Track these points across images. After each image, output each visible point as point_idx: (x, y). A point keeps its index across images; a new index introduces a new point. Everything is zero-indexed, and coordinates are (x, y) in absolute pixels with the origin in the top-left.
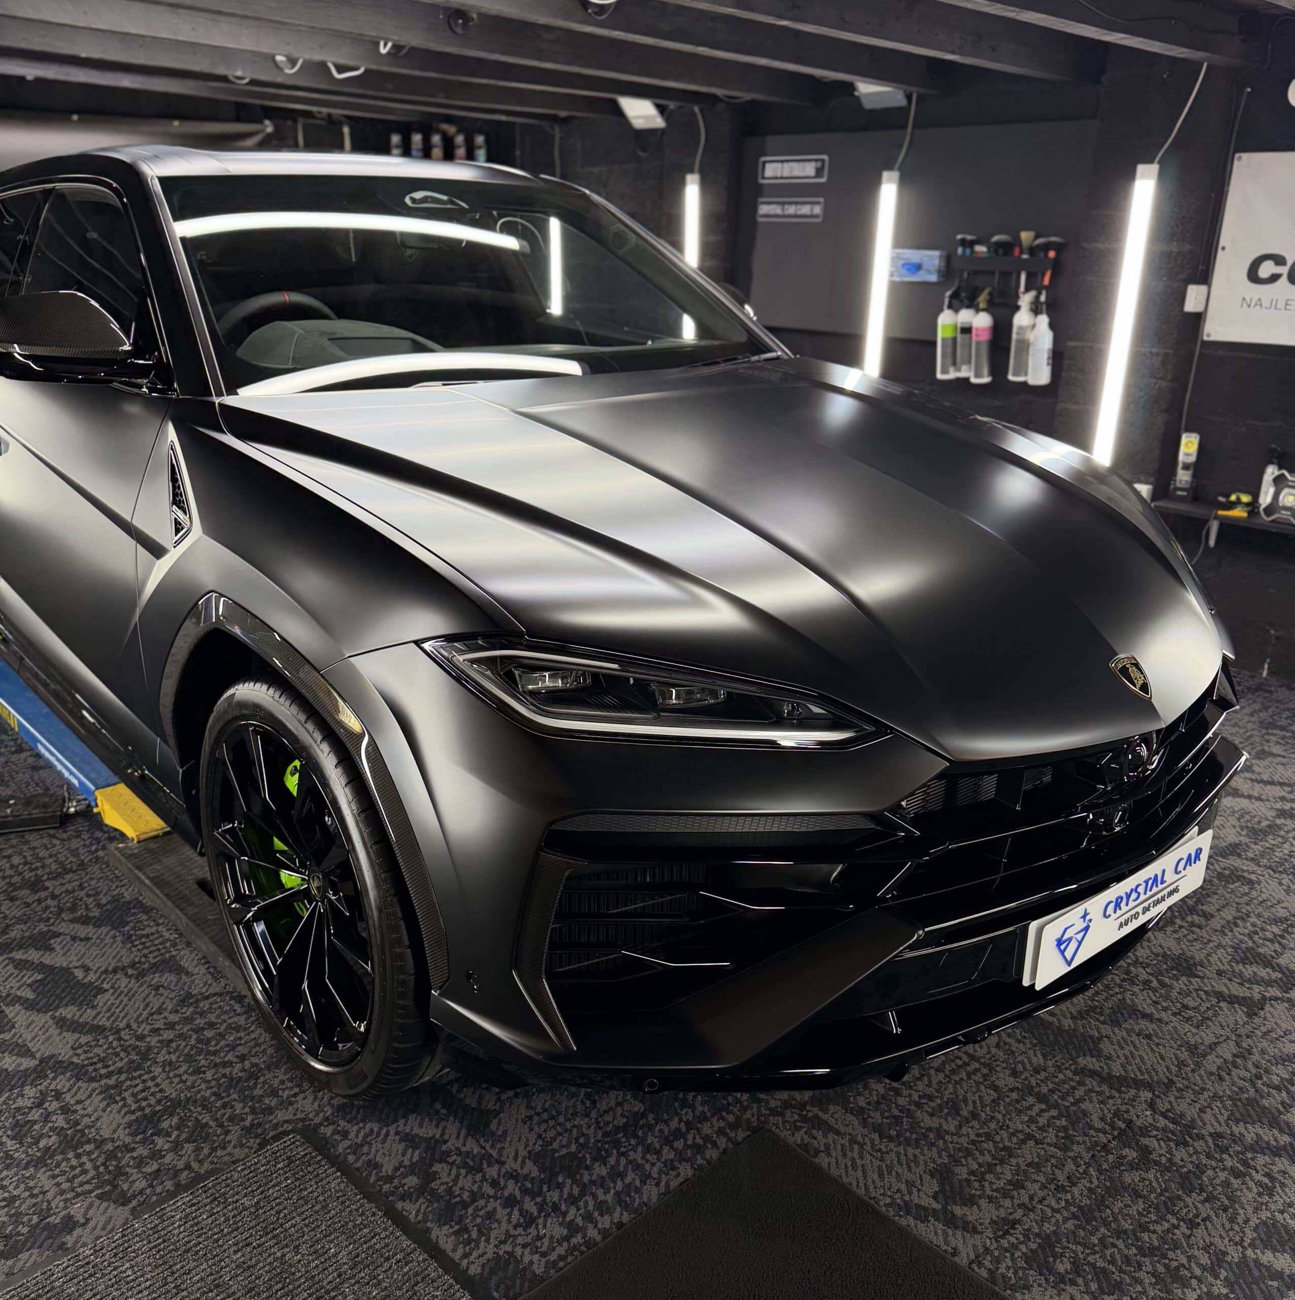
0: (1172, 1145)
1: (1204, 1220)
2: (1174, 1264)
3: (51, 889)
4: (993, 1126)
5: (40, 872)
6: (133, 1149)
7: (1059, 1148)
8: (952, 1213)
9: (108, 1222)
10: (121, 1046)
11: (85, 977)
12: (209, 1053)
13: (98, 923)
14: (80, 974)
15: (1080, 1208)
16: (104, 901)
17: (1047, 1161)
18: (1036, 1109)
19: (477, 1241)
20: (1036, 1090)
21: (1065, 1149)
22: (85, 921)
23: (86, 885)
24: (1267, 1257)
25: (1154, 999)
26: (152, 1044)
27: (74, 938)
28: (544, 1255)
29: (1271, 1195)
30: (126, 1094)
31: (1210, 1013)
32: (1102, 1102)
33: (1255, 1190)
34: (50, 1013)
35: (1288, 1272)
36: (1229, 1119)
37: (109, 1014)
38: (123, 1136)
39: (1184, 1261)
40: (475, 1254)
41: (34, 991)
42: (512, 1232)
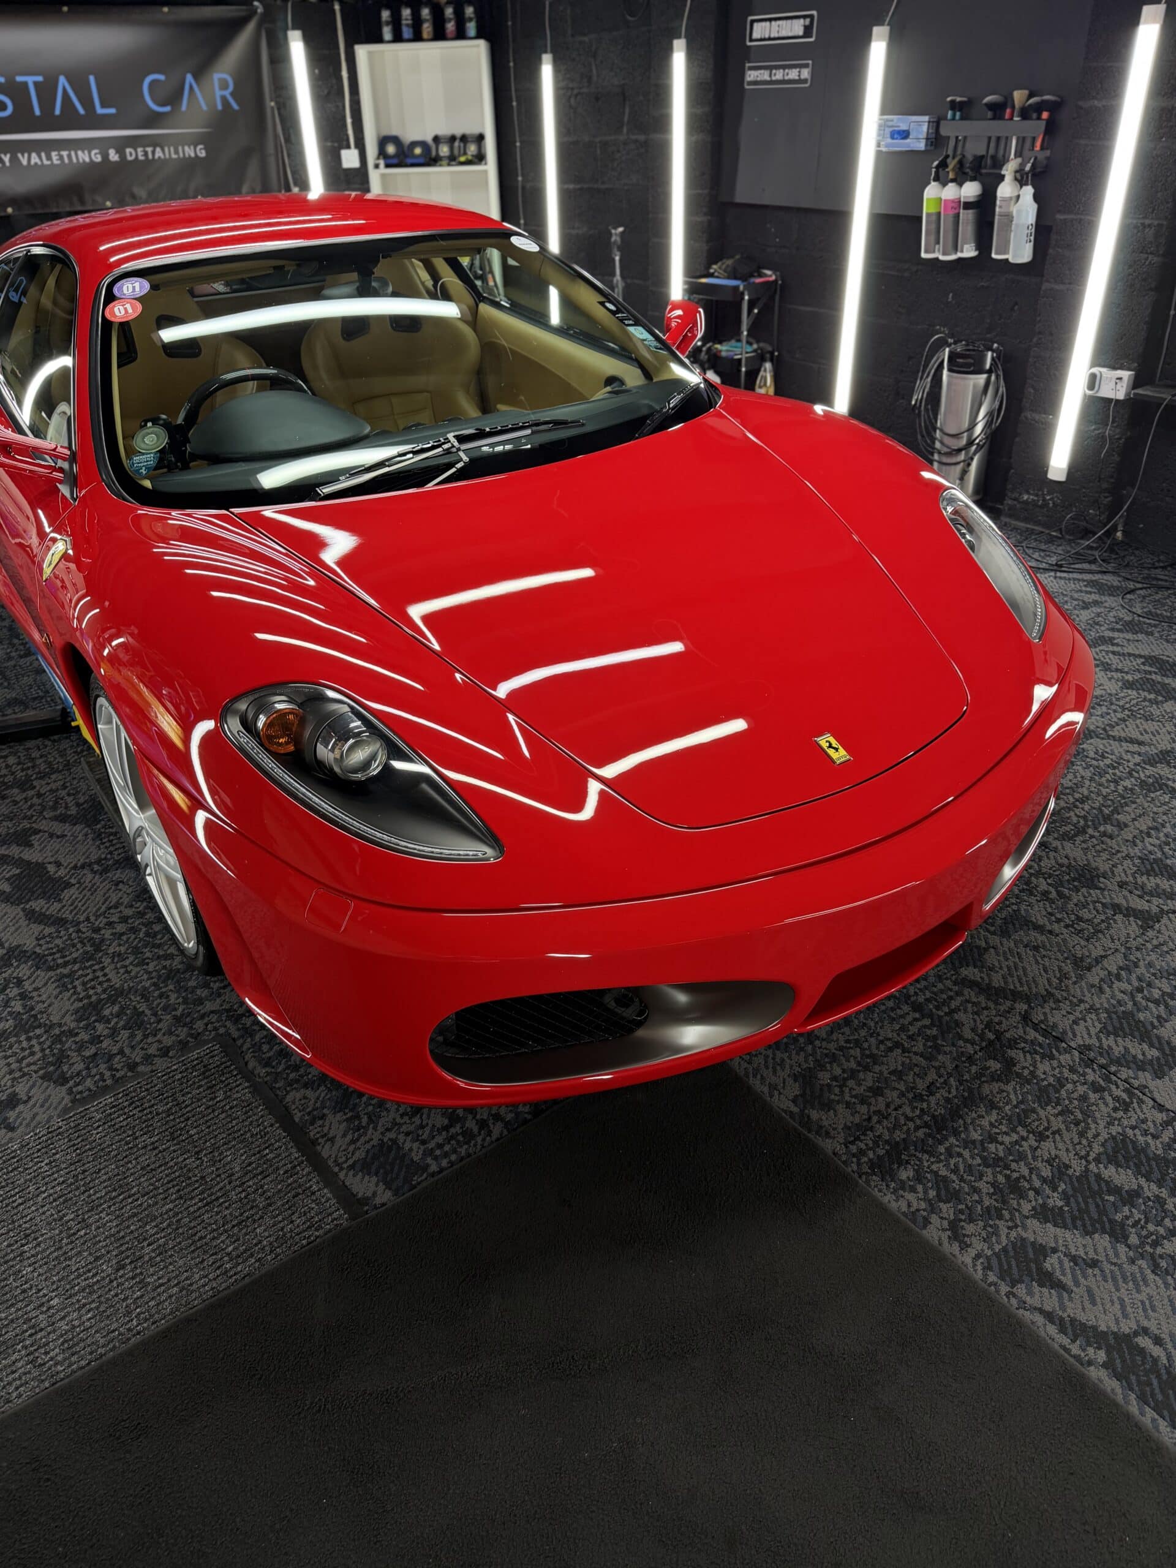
0: (1038, 1058)
1: (1054, 1133)
2: (1015, 1175)
3: (37, 788)
4: (863, 1033)
5: (30, 772)
6: (77, 1034)
7: (926, 1059)
8: (809, 1116)
9: (46, 1100)
10: (79, 937)
11: (57, 872)
12: (154, 946)
13: (74, 821)
14: (51, 869)
15: (934, 1117)
16: (81, 801)
17: (911, 1069)
18: (909, 1018)
19: (366, 1128)
20: (913, 999)
21: (930, 1058)
22: (62, 819)
23: (68, 784)
24: (1109, 1172)
25: (1049, 910)
26: (106, 936)
27: (51, 835)
28: (424, 1142)
29: (1126, 1111)
30: (77, 983)
31: (1103, 926)
32: (976, 1013)
33: (1111, 1106)
34: (22, 906)
35: (1127, 1188)
36: (1100, 1031)
37: (72, 908)
38: (70, 1022)
39: (1026, 1172)
40: (363, 1140)
41: (11, 884)
42: (398, 1120)
